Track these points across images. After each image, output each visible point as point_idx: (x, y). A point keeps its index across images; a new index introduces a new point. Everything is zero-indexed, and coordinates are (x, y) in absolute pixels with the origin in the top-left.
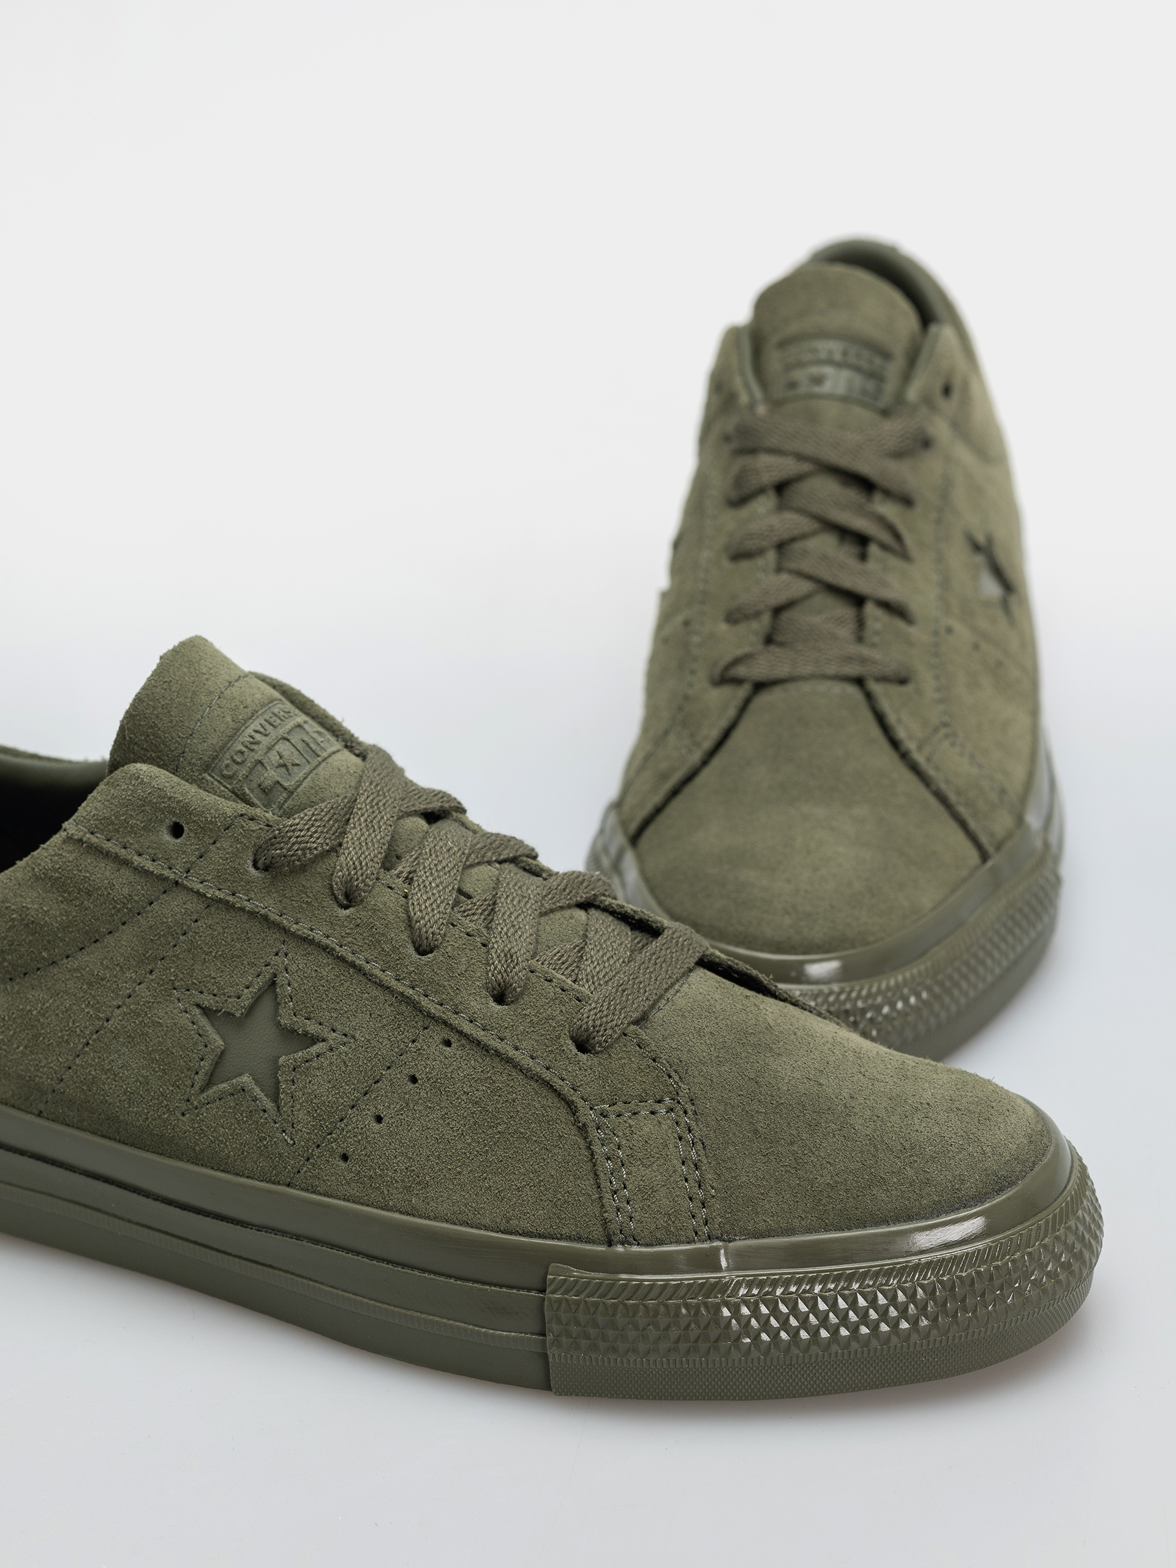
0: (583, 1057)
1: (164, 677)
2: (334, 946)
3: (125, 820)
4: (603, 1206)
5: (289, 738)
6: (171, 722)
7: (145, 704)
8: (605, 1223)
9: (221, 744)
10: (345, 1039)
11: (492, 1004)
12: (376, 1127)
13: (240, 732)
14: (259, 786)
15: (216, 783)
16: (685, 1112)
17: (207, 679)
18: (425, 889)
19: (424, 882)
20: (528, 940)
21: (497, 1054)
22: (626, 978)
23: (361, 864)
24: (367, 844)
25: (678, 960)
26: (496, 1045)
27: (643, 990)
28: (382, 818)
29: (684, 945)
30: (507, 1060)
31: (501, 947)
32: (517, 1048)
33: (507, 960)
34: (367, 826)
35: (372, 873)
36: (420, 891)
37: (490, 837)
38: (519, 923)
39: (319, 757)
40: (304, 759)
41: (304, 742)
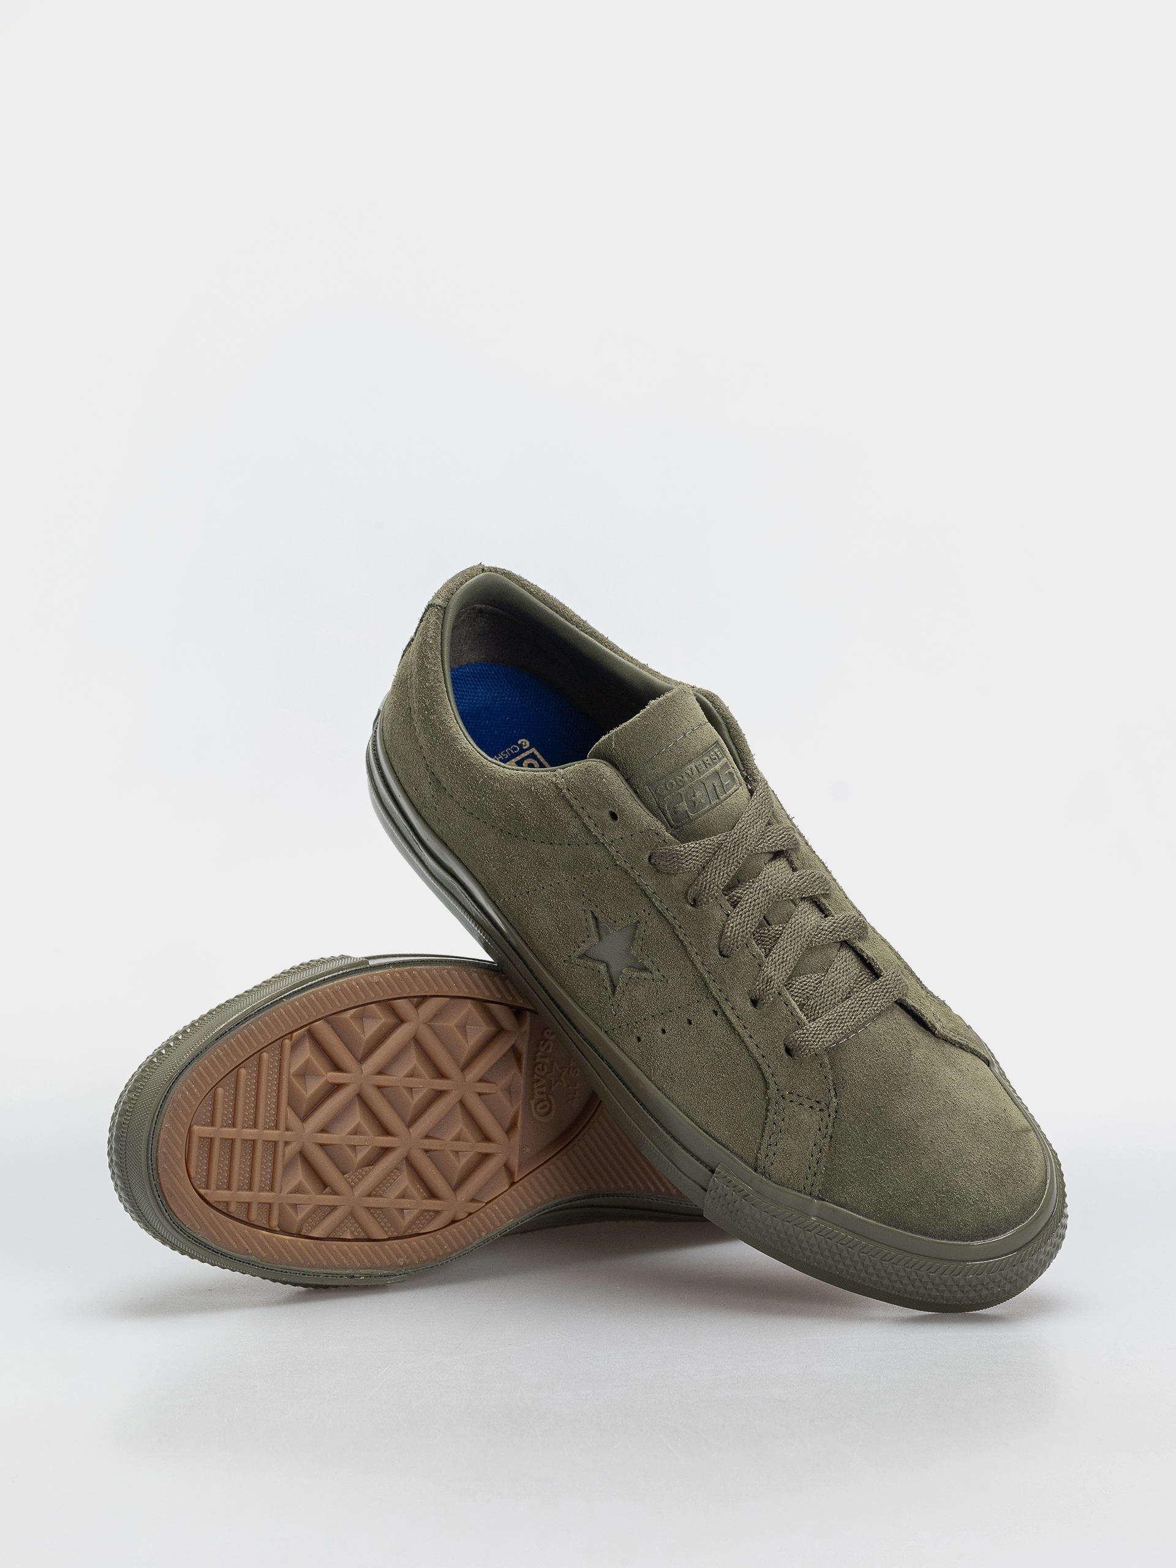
0: (787, 1057)
2: (676, 926)
3: (587, 795)
4: (760, 1149)
5: (705, 783)
6: (639, 749)
8: (757, 1159)
9: (662, 775)
10: (662, 979)
11: (749, 1005)
12: (660, 1033)
14: (674, 809)
15: (651, 794)
16: (829, 1116)
18: (741, 915)
19: (742, 910)
20: (788, 970)
21: (739, 1035)
22: (835, 1015)
23: (710, 886)
24: (719, 873)
25: (877, 1003)
26: (740, 1030)
27: (842, 1025)
28: (737, 856)
29: (887, 992)
30: (743, 1041)
31: (768, 972)
32: (751, 1037)
33: (767, 983)
34: (725, 860)
35: (714, 895)
36: (737, 916)
37: (803, 878)
38: (787, 957)
39: (718, 798)
40: (708, 800)
41: (714, 786)
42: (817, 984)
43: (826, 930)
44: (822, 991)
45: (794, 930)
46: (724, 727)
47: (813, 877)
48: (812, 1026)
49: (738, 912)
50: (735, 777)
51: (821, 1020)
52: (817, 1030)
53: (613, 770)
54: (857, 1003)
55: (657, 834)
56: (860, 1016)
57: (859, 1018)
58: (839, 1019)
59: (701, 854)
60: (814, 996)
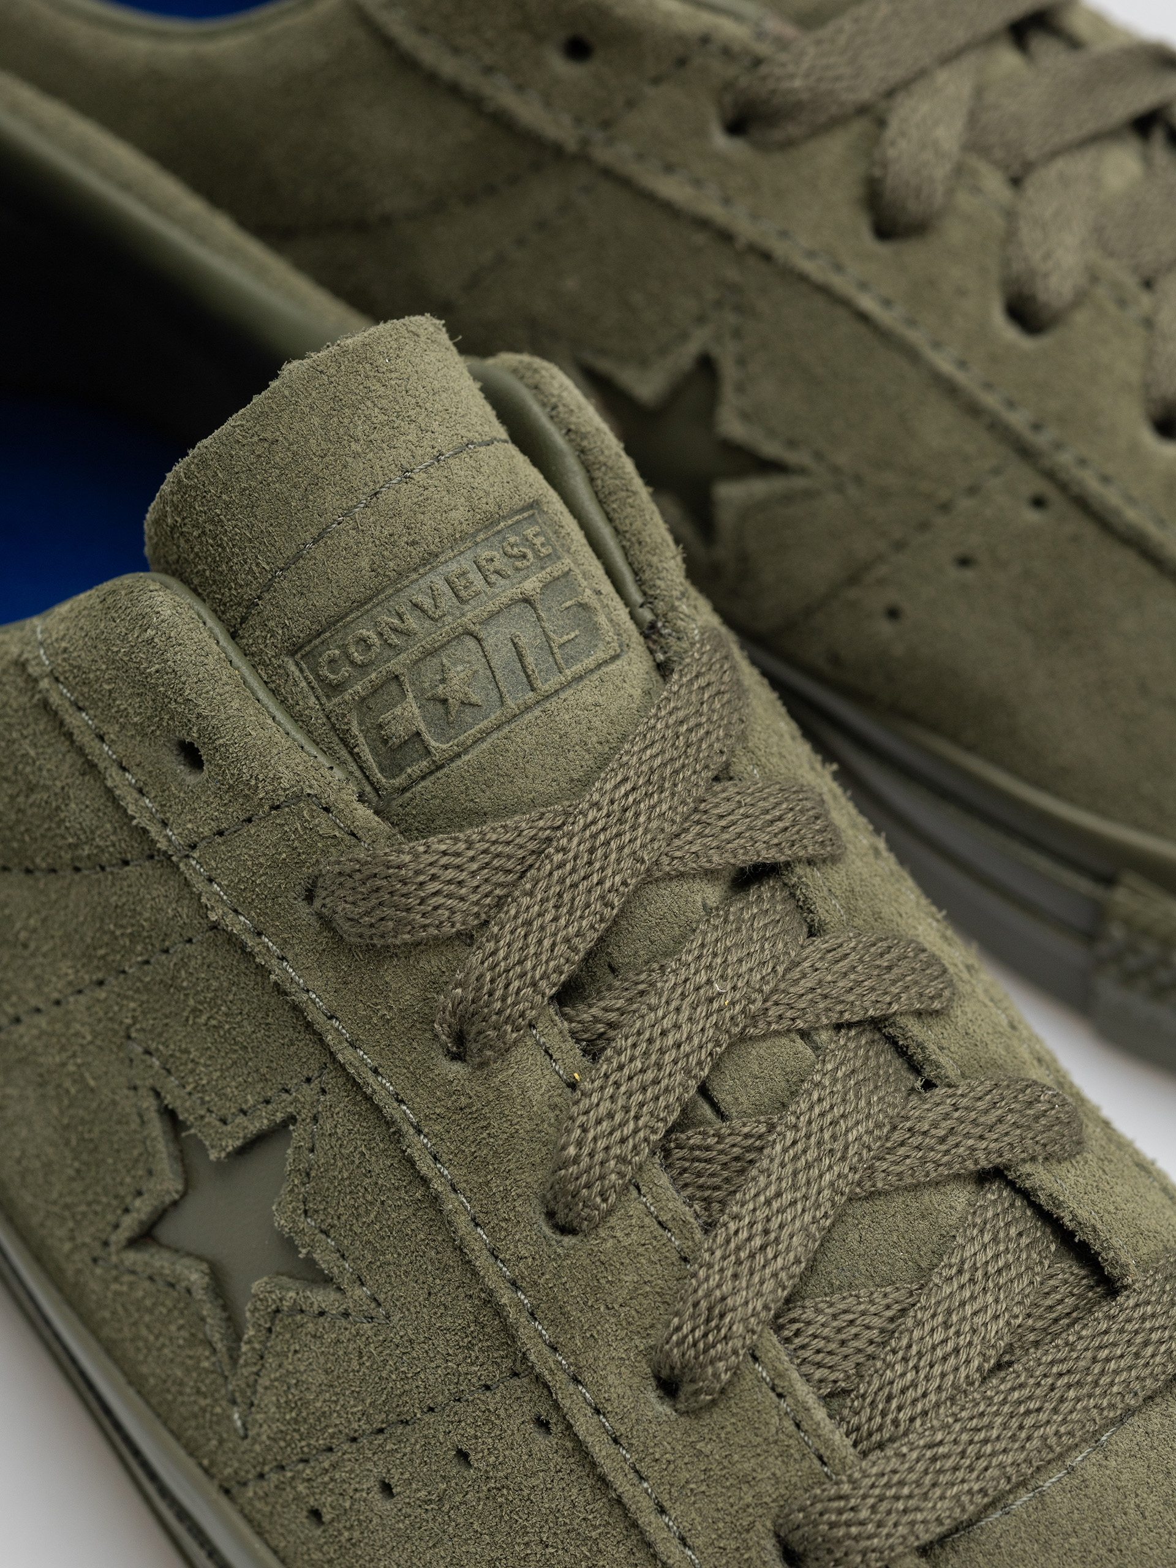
1: (264, 428)
2: (404, 1127)
3: (110, 691)
5: (482, 635)
7: (210, 473)
9: (333, 611)
10: (373, 1310)
11: (652, 1395)
13: (382, 596)
14: (380, 726)
15: (304, 684)
17: (356, 455)
18: (618, 1086)
19: (621, 1067)
20: (783, 1275)
21: (619, 1501)
22: (957, 1426)
23: (507, 986)
24: (540, 942)
25: (1112, 1384)
26: (623, 1484)
27: (982, 1463)
28: (600, 882)
29: (1146, 1344)
30: (635, 1525)
31: (712, 1283)
32: (662, 1511)
33: (708, 1321)
34: (560, 895)
35: (522, 1015)
36: (602, 1088)
37: (846, 956)
38: (781, 1227)
39: (533, 689)
40: (494, 695)
41: (515, 645)
42: (892, 1320)
43: (925, 1133)
44: (909, 1346)
45: (808, 1136)
46: (572, 464)
47: (882, 955)
48: (874, 1470)
49: (606, 1076)
50: (602, 619)
51: (905, 1450)
52: (888, 1485)
53: (187, 599)
54: (1038, 1384)
55: (327, 810)
56: (1050, 1430)
57: (1044, 1438)
58: (971, 1442)
59: (473, 874)
60: (879, 1364)
